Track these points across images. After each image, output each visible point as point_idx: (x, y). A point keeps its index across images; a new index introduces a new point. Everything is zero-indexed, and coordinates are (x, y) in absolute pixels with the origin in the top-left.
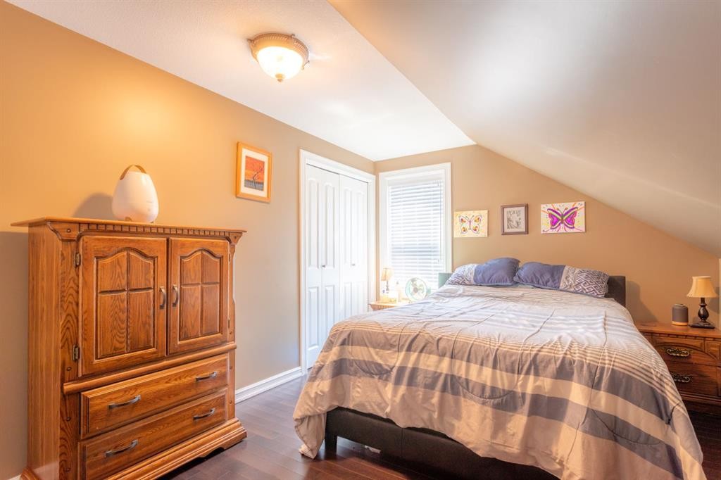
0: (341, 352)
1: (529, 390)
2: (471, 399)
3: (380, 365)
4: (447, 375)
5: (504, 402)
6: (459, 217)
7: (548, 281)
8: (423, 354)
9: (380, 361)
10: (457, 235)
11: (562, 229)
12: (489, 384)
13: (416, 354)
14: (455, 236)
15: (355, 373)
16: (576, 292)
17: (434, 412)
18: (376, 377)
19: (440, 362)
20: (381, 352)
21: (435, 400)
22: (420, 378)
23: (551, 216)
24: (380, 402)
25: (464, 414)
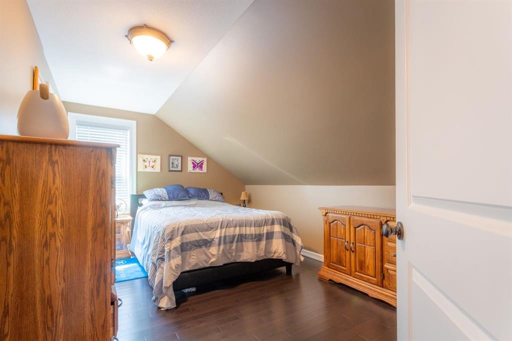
0: (182, 239)
1: (265, 232)
2: (248, 241)
3: (206, 240)
4: (239, 235)
5: (258, 238)
6: (142, 158)
7: (204, 196)
8: (227, 229)
9: (206, 238)
10: (141, 169)
11: (198, 170)
12: (254, 233)
13: (225, 229)
14: (139, 170)
15: (190, 249)
16: (216, 201)
17: (233, 253)
18: (204, 247)
19: (235, 229)
20: (206, 233)
21: (234, 247)
22: (227, 239)
23: (193, 163)
24: (206, 259)
25: (245, 249)
